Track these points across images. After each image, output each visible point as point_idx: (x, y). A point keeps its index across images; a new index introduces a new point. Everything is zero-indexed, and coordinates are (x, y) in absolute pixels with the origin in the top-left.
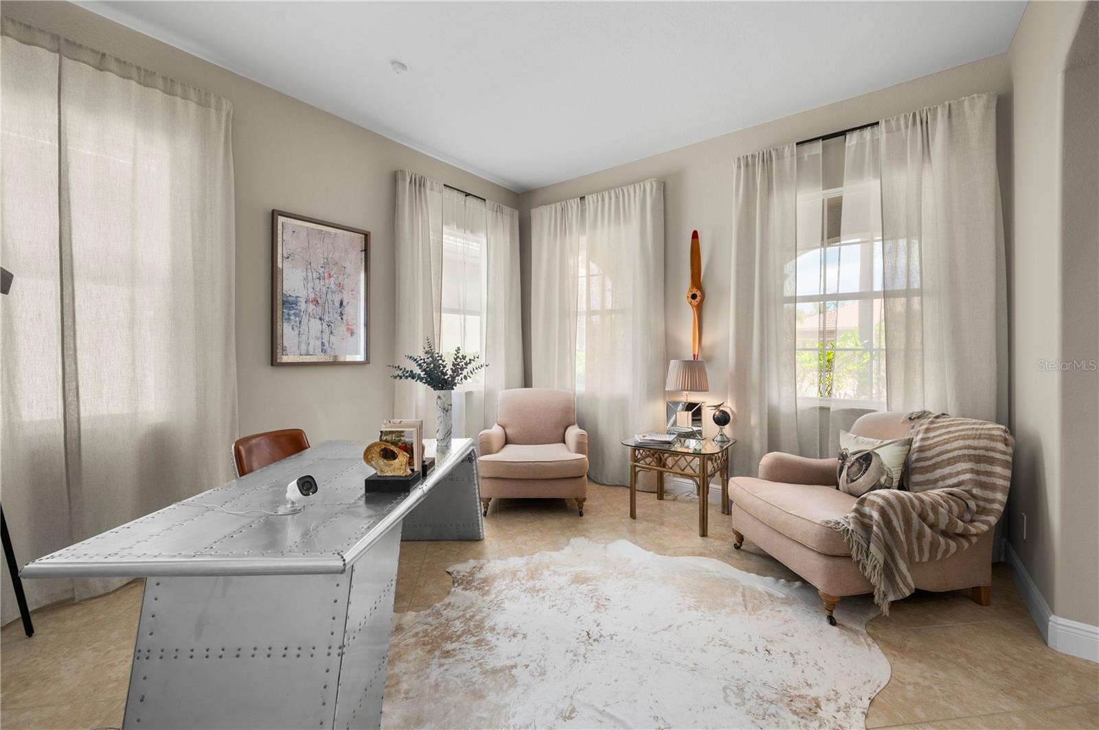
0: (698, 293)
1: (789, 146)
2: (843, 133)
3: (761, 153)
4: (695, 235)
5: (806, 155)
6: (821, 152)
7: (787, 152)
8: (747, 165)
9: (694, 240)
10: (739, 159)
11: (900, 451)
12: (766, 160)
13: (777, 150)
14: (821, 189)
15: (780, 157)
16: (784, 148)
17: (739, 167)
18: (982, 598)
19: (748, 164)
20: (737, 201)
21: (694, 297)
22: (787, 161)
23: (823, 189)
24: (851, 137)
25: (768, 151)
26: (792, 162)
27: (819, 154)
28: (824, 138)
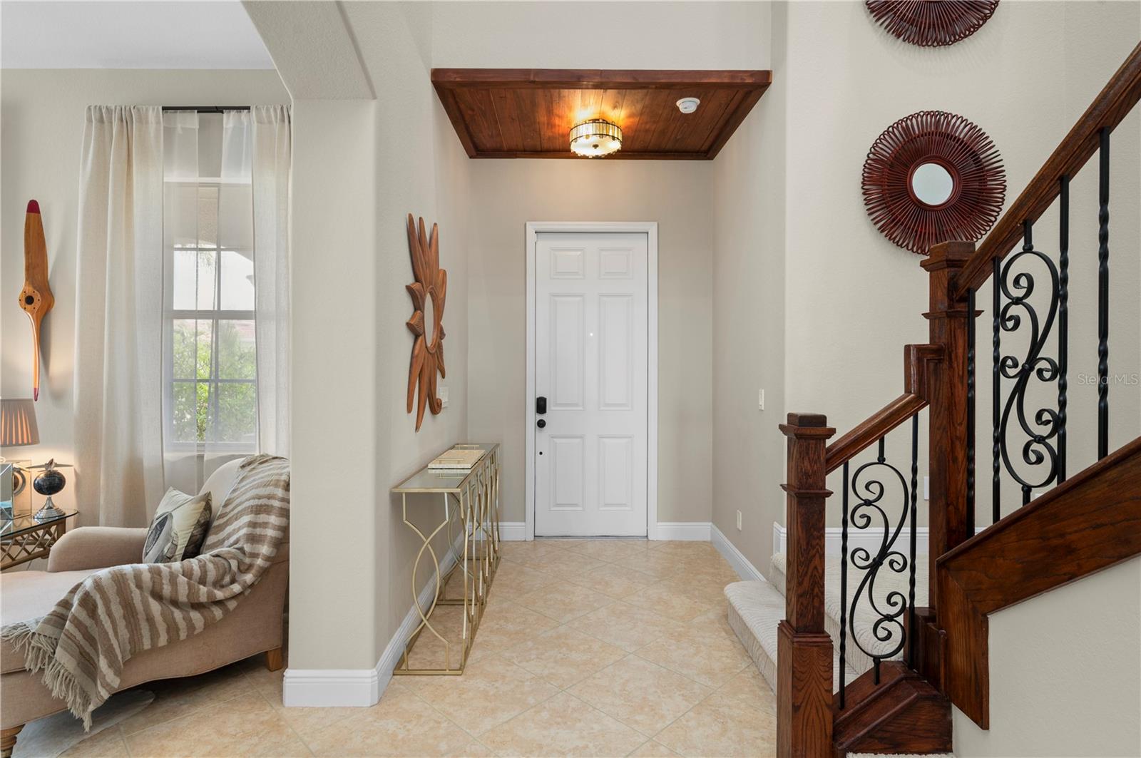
0: (37, 297)
1: (153, 109)
2: (219, 110)
3: (118, 108)
4: (33, 207)
5: (179, 126)
6: (197, 127)
7: (151, 116)
8: (101, 120)
9: (32, 214)
10: (89, 108)
11: (192, 510)
12: (126, 121)
13: (138, 110)
14: (197, 175)
15: (143, 120)
16: (147, 110)
17: (90, 120)
18: (270, 662)
19: (101, 117)
20: (84, 168)
21: (29, 300)
22: (152, 127)
23: (200, 176)
24: (228, 118)
25: (127, 108)
26: (157, 130)
27: (194, 129)
28: (202, 110)
